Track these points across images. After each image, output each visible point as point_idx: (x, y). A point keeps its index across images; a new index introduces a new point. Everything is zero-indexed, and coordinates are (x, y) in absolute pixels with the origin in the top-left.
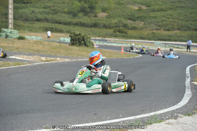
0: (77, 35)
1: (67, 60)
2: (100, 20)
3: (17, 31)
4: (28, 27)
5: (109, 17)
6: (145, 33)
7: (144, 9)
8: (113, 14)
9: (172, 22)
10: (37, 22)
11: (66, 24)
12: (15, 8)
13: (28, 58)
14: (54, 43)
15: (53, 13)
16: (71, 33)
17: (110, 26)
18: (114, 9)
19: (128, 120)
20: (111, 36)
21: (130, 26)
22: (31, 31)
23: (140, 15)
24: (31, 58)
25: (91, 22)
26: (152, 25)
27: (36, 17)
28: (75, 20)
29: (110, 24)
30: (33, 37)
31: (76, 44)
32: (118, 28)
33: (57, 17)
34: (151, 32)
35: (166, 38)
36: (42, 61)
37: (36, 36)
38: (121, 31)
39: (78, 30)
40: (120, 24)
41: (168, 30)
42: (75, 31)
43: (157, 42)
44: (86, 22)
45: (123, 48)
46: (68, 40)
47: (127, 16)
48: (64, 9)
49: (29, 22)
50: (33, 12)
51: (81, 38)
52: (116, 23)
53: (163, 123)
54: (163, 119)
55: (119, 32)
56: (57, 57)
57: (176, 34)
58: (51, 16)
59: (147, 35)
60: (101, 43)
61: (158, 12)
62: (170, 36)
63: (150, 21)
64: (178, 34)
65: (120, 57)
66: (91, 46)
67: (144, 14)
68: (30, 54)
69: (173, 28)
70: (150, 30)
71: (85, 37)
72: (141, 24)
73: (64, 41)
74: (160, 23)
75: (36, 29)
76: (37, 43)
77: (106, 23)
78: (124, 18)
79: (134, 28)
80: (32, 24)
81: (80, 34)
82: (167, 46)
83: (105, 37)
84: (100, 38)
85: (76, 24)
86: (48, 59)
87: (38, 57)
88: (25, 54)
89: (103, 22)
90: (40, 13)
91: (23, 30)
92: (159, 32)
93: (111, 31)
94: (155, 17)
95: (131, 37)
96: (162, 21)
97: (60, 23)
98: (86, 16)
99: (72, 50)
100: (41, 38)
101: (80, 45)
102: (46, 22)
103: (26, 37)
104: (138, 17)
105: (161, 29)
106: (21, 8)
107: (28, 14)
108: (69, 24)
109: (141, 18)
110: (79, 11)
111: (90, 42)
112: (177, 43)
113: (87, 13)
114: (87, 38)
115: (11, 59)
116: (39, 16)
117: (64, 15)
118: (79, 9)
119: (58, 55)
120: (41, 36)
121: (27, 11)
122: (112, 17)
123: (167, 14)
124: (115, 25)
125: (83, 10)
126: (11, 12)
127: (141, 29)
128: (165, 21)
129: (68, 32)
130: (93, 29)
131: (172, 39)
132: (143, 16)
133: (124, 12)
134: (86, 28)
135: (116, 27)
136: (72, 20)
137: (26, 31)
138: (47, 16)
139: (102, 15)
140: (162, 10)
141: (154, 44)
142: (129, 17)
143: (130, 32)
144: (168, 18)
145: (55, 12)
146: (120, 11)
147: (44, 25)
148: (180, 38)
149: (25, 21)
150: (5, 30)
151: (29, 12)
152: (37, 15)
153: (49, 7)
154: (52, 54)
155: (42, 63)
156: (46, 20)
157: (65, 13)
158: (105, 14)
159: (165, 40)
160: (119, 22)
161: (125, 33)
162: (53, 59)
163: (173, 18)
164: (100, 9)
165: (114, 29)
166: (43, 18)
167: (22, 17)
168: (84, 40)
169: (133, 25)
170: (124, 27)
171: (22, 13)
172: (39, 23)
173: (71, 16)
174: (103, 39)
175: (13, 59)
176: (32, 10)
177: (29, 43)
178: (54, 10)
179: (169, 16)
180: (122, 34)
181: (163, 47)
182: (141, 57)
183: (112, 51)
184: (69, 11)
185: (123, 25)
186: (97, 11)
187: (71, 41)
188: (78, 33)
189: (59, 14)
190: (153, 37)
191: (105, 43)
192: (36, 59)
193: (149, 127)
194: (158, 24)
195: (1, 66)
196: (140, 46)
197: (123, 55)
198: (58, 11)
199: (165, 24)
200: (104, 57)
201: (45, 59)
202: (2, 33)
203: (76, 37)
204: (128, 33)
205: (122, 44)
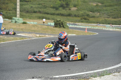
0: (58, 21)
1: (52, 36)
2: (73, 12)
3: (22, 19)
4: (29, 16)
5: (78, 10)
6: (101, 20)
7: (100, 5)
8: (81, 8)
9: (117, 13)
10: (34, 13)
11: (52, 14)
12: (21, 5)
13: (29, 35)
14: (44, 26)
16: (55, 20)
18: (81, 5)
19: (89, 73)
20: (79, 22)
21: (91, 15)
22: (30, 18)
25: (67, 13)
26: (104, 15)
27: (34, 10)
28: (57, 12)
29: (79, 14)
30: (31, 22)
31: (58, 26)
32: (83, 17)
34: (104, 19)
35: (113, 23)
36: (37, 37)
37: (33, 21)
38: (85, 19)
39: (59, 18)
40: (85, 14)
41: (115, 18)
42: (57, 19)
43: (108, 25)
44: (64, 13)
45: (86, 29)
46: (53, 24)
47: (89, 9)
48: (50, 5)
49: (29, 13)
50: (32, 7)
51: (61, 23)
52: (82, 14)
53: (111, 75)
54: (111, 73)
55: (84, 19)
56: (46, 35)
57: (120, 20)
58: (42, 9)
59: (102, 21)
60: (73, 26)
61: (108, 7)
62: (116, 22)
63: (103, 13)
65: (85, 35)
66: (67, 28)
68: (30, 33)
69: (117, 17)
70: (103, 18)
71: (63, 22)
72: (97, 14)
73: (50, 24)
74: (110, 14)
75: (33, 17)
78: (87, 11)
79: (93, 17)
80: (31, 14)
81: (60, 21)
84: (72, 23)
85: (58, 14)
86: (41, 36)
87: (34, 34)
88: (26, 33)
89: (75, 13)
90: (36, 8)
91: (26, 18)
92: (109, 19)
93: (79, 19)
94: (107, 10)
95: (91, 22)
96: (111, 12)
97: (48, 14)
98: (64, 9)
99: (55, 30)
100: (36, 23)
101: (60, 27)
102: (40, 13)
103: (28, 22)
104: (96, 10)
105: (110, 18)
106: (24, 5)
107: (29, 8)
108: (53, 14)
109: (98, 11)
110: (60, 7)
111: (66, 25)
112: (120, 26)
113: (64, 8)
114: (64, 23)
116: (36, 10)
117: (50, 9)
118: (59, 5)
119: (47, 33)
121: (28, 6)
122: (79, 10)
123: (114, 8)
124: (82, 15)
125: (62, 6)
126: (18, 7)
127: (98, 17)
128: (113, 12)
129: (53, 19)
130: (68, 17)
131: (117, 23)
132: (99, 10)
133: (87, 7)
134: (64, 17)
135: (82, 16)
136: (55, 12)
137: (28, 19)
138: (40, 10)
139: (73, 9)
140: (110, 6)
141: (106, 27)
142: (91, 10)
144: (115, 11)
145: (45, 7)
146: (85, 6)
147: (39, 15)
149: (27, 13)
150: (15, 18)
151: (30, 7)
152: (34, 9)
153: (42, 4)
154: (43, 33)
155: (37, 38)
156: (40, 12)
157: (51, 7)
158: (75, 8)
160: (84, 13)
161: (88, 19)
162: (43, 35)
163: (118, 11)
164: (73, 5)
165: (81, 17)
166: (38, 11)
167: (25, 10)
168: (62, 24)
169: (93, 15)
170: (87, 16)
171: (25, 7)
172: (35, 14)
173: (55, 9)
174: (74, 23)
175: (19, 35)
176: (31, 6)
177: (29, 26)
178: (45, 6)
179: (115, 10)
180: (86, 21)
181: (111, 28)
182: (97, 35)
183: (79, 31)
184: (53, 7)
186: (71, 6)
187: (55, 24)
188: (59, 20)
189: (47, 8)
190: (105, 22)
191: (76, 26)
192: (33, 36)
193: (102, 77)
194: (108, 14)
195: (12, 40)
196: (97, 28)
197: (86, 33)
198: (47, 6)
199: (113, 14)
200: (75, 35)
201: (39, 36)
202: (13, 20)
203: (58, 22)
204: (90, 20)
205: (86, 26)
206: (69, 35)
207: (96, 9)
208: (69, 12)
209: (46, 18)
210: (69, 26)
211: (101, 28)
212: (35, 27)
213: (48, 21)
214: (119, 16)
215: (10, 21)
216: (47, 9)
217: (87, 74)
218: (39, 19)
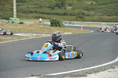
0: (54, 20)
1: (48, 35)
2: (68, 11)
3: (19, 19)
4: (25, 16)
5: (73, 9)
6: (95, 18)
7: (95, 4)
8: (76, 7)
10: (30, 13)
11: (48, 14)
12: (17, 6)
14: (41, 26)
15: (40, 8)
16: (51, 19)
17: (74, 14)
18: (76, 4)
19: (85, 70)
20: (75, 20)
21: (86, 14)
22: (27, 19)
23: (92, 7)
24: (27, 35)
25: (63, 12)
26: (99, 13)
27: (30, 10)
28: (53, 12)
29: (74, 13)
30: (28, 22)
31: (54, 25)
32: (79, 15)
33: (42, 10)
34: (99, 17)
35: (108, 21)
36: (34, 36)
37: (30, 21)
38: (81, 17)
39: (55, 18)
40: (80, 13)
41: (109, 16)
42: (53, 18)
43: (103, 23)
44: (59, 12)
45: (82, 27)
46: (49, 23)
47: (84, 8)
48: (46, 5)
49: (26, 13)
50: (28, 7)
51: (57, 22)
52: (78, 13)
53: (106, 71)
54: (106, 69)
55: (79, 17)
56: (43, 34)
57: (114, 18)
58: (39, 9)
59: (97, 19)
61: (103, 5)
62: (110, 19)
63: (98, 11)
64: (115, 18)
65: (80, 33)
66: (63, 26)
67: (94, 7)
68: (27, 33)
69: (112, 14)
70: (98, 16)
71: (59, 21)
72: (92, 13)
73: (47, 24)
74: (104, 12)
75: (30, 17)
76: (31, 25)
77: (72, 12)
78: (82, 10)
79: (88, 15)
80: (28, 14)
81: (56, 20)
82: (109, 25)
83: (71, 21)
85: (54, 14)
86: (38, 35)
88: (23, 33)
89: (70, 12)
90: (32, 8)
91: (23, 18)
92: (104, 17)
93: (75, 17)
94: (101, 8)
95: (86, 21)
96: (105, 10)
97: (44, 14)
98: (59, 9)
99: (51, 29)
100: (33, 23)
101: (56, 26)
102: (36, 13)
103: (25, 22)
104: (91, 9)
105: (105, 15)
106: (21, 6)
107: (25, 8)
109: (93, 9)
110: (56, 6)
111: (62, 24)
112: (115, 23)
113: (60, 7)
114: (60, 22)
115: (15, 35)
116: (32, 10)
117: (46, 9)
118: (55, 5)
119: (43, 32)
120: (33, 22)
121: (24, 7)
122: (75, 9)
123: (108, 6)
124: (77, 14)
125: (58, 5)
126: (15, 8)
127: (93, 15)
128: (107, 10)
129: (49, 19)
130: (64, 16)
131: (111, 21)
132: (94, 8)
133: (82, 6)
134: (60, 16)
135: (78, 15)
136: (51, 11)
137: (24, 19)
138: (37, 10)
139: (69, 8)
140: (105, 4)
141: (101, 24)
142: (86, 9)
143: (86, 18)
144: (109, 9)
146: (80, 5)
147: (35, 15)
148: (116, 20)
149: (23, 13)
150: (12, 18)
151: (26, 8)
152: (30, 9)
153: (37, 4)
154: (40, 32)
156: (36, 12)
157: (47, 7)
158: (71, 8)
159: (107, 22)
160: (79, 12)
161: (83, 18)
162: (40, 35)
163: (112, 9)
164: (68, 5)
165: (77, 16)
166: (34, 11)
167: (21, 11)
168: (58, 23)
169: (88, 14)
170: (82, 15)
171: (21, 8)
172: (32, 14)
173: (50, 9)
174: (70, 22)
175: (17, 35)
176: (27, 6)
177: (26, 26)
178: (41, 6)
179: (109, 8)
180: (82, 19)
182: (93, 32)
183: (75, 29)
184: (49, 6)
185: (81, 14)
186: (66, 6)
187: (51, 24)
188: (55, 19)
190: (100, 20)
191: (72, 25)
192: (30, 35)
193: (97, 74)
194: (103, 12)
195: (10, 40)
196: (92, 26)
197: (82, 31)
198: (43, 6)
199: (107, 12)
200: (70, 33)
201: (36, 35)
202: (10, 21)
203: (54, 22)
204: (85, 18)
205: (81, 25)
206: (65, 33)
207: (91, 7)
208: (65, 12)
209: (42, 18)
210: (65, 25)
211: (96, 26)
212: (31, 26)
213: (44, 20)
214: (113, 13)
215: (7, 21)
216: (43, 9)
217: (82, 71)
218: (36, 18)
